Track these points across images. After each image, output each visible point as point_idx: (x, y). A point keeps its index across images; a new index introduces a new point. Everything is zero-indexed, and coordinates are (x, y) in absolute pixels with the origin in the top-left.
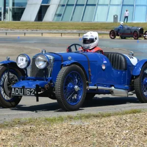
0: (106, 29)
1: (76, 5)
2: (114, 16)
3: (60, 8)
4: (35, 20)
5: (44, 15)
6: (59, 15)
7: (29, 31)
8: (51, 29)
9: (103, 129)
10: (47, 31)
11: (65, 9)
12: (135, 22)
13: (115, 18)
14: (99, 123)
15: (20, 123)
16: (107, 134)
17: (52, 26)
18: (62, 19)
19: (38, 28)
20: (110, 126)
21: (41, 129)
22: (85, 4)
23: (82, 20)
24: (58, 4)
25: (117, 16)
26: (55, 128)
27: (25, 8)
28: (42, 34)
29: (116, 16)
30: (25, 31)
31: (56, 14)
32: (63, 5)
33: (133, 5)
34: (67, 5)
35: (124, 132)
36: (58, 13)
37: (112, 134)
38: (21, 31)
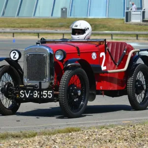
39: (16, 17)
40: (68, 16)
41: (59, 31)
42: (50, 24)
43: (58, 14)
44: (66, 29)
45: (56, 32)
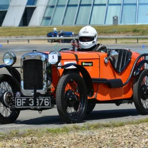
0: (105, 33)
1: (68, 6)
2: (114, 18)
3: (49, 9)
4: (20, 25)
5: (30, 19)
6: (48, 18)
7: (13, 38)
8: (38, 35)
9: (117, 138)
10: (34, 38)
11: (55, 11)
12: (138, 24)
13: (115, 20)
14: (112, 133)
15: (18, 135)
16: (123, 143)
17: (40, 31)
18: (51, 23)
19: (23, 35)
20: (126, 135)
21: (44, 141)
22: (79, 4)
23: (75, 23)
24: (46, 5)
25: (117, 17)
26: (60, 139)
27: (6, 11)
28: (29, 41)
29: (115, 18)
30: (8, 38)
31: (44, 17)
32: (53, 7)
33: (136, 4)
34: (57, 6)
35: (143, 141)
36: (46, 16)
37: (130, 143)
38: (4, 38)
39: (74, 25)
40: (119, 24)
41: (112, 36)
42: (103, 31)
43: (110, 22)
44: (118, 35)
45: (109, 37)
